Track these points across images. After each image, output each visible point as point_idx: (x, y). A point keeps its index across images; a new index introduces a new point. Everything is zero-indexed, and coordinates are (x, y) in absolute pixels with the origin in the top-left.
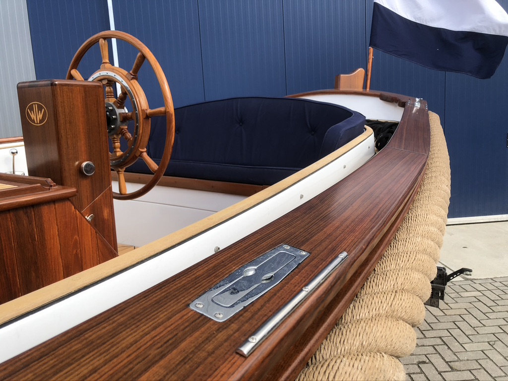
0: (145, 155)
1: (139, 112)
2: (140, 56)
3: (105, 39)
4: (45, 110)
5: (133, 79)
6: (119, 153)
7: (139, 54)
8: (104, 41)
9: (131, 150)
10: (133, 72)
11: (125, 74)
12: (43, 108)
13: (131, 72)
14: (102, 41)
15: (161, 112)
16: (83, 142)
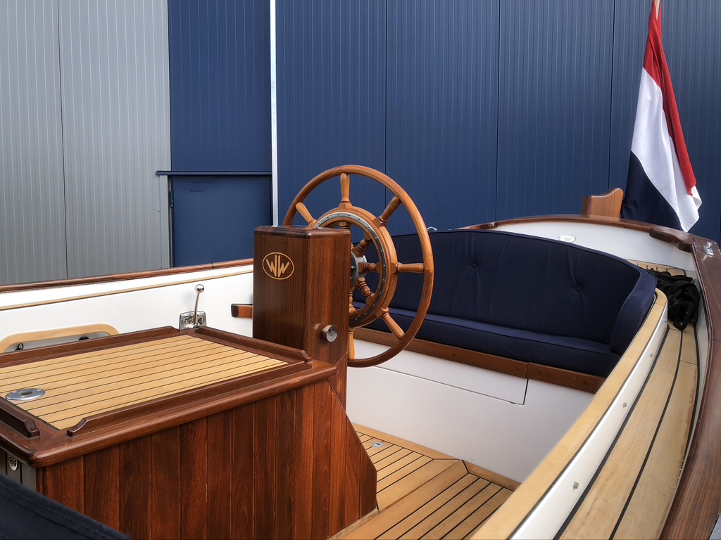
0: (388, 316)
1: (388, 266)
2: (395, 201)
3: (347, 173)
4: (291, 263)
5: (382, 225)
6: (352, 309)
7: (394, 199)
8: (346, 176)
9: (371, 309)
10: (383, 218)
11: (373, 219)
12: (288, 260)
13: (381, 217)
14: (344, 176)
15: (417, 270)
16: (327, 302)
